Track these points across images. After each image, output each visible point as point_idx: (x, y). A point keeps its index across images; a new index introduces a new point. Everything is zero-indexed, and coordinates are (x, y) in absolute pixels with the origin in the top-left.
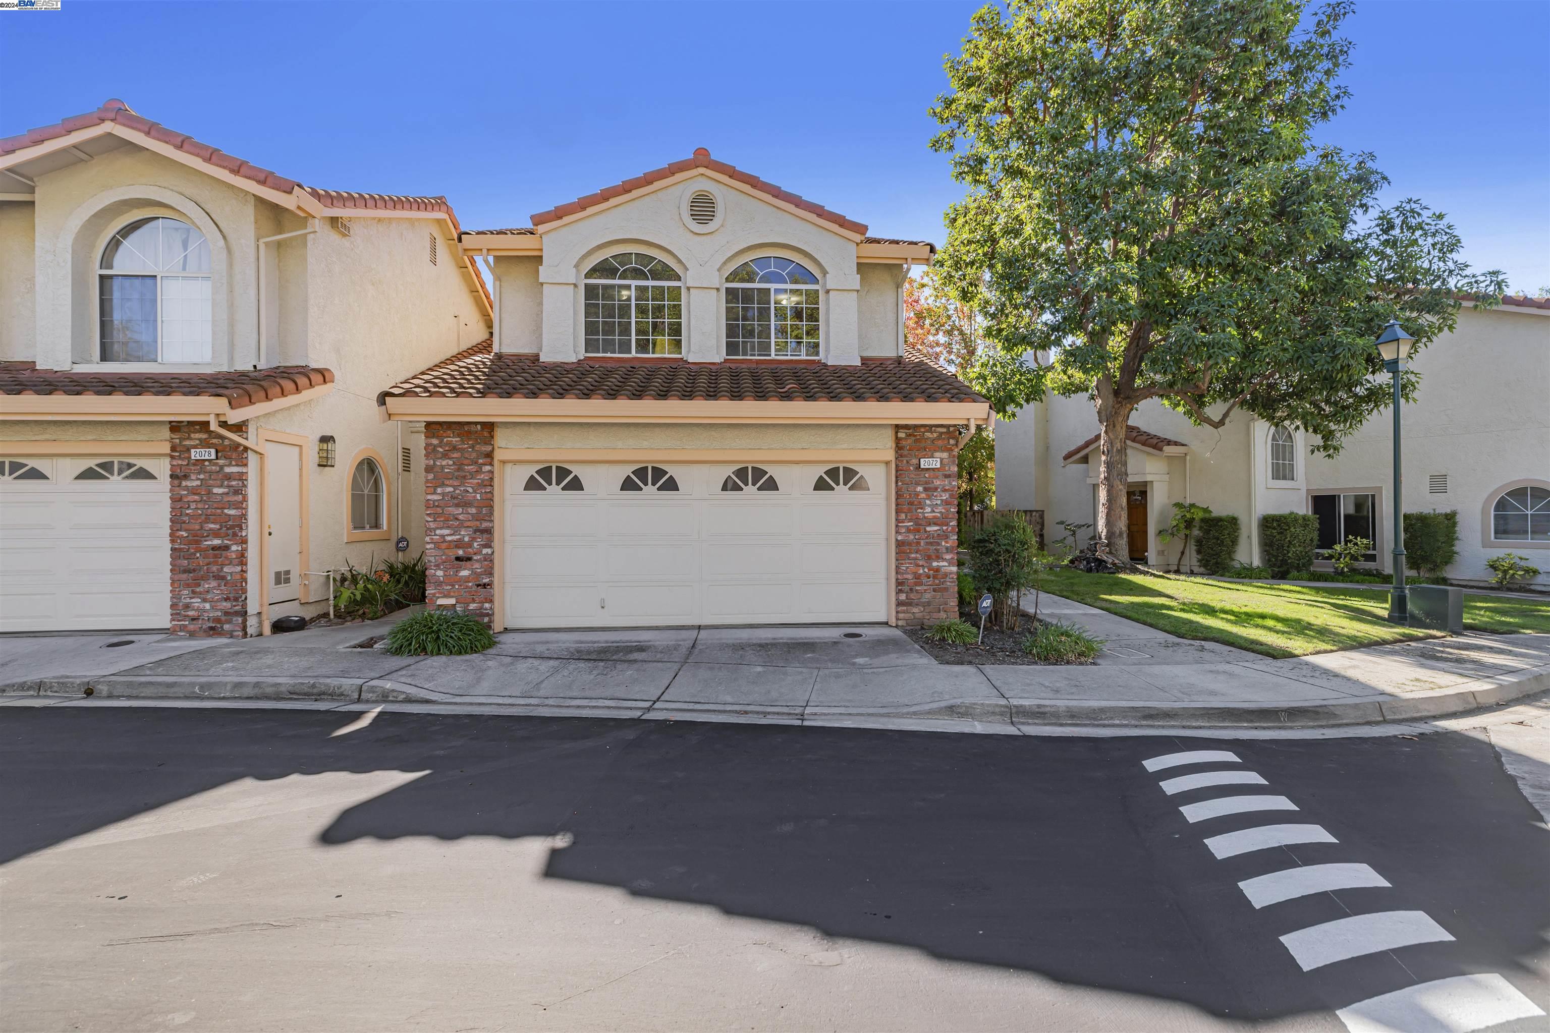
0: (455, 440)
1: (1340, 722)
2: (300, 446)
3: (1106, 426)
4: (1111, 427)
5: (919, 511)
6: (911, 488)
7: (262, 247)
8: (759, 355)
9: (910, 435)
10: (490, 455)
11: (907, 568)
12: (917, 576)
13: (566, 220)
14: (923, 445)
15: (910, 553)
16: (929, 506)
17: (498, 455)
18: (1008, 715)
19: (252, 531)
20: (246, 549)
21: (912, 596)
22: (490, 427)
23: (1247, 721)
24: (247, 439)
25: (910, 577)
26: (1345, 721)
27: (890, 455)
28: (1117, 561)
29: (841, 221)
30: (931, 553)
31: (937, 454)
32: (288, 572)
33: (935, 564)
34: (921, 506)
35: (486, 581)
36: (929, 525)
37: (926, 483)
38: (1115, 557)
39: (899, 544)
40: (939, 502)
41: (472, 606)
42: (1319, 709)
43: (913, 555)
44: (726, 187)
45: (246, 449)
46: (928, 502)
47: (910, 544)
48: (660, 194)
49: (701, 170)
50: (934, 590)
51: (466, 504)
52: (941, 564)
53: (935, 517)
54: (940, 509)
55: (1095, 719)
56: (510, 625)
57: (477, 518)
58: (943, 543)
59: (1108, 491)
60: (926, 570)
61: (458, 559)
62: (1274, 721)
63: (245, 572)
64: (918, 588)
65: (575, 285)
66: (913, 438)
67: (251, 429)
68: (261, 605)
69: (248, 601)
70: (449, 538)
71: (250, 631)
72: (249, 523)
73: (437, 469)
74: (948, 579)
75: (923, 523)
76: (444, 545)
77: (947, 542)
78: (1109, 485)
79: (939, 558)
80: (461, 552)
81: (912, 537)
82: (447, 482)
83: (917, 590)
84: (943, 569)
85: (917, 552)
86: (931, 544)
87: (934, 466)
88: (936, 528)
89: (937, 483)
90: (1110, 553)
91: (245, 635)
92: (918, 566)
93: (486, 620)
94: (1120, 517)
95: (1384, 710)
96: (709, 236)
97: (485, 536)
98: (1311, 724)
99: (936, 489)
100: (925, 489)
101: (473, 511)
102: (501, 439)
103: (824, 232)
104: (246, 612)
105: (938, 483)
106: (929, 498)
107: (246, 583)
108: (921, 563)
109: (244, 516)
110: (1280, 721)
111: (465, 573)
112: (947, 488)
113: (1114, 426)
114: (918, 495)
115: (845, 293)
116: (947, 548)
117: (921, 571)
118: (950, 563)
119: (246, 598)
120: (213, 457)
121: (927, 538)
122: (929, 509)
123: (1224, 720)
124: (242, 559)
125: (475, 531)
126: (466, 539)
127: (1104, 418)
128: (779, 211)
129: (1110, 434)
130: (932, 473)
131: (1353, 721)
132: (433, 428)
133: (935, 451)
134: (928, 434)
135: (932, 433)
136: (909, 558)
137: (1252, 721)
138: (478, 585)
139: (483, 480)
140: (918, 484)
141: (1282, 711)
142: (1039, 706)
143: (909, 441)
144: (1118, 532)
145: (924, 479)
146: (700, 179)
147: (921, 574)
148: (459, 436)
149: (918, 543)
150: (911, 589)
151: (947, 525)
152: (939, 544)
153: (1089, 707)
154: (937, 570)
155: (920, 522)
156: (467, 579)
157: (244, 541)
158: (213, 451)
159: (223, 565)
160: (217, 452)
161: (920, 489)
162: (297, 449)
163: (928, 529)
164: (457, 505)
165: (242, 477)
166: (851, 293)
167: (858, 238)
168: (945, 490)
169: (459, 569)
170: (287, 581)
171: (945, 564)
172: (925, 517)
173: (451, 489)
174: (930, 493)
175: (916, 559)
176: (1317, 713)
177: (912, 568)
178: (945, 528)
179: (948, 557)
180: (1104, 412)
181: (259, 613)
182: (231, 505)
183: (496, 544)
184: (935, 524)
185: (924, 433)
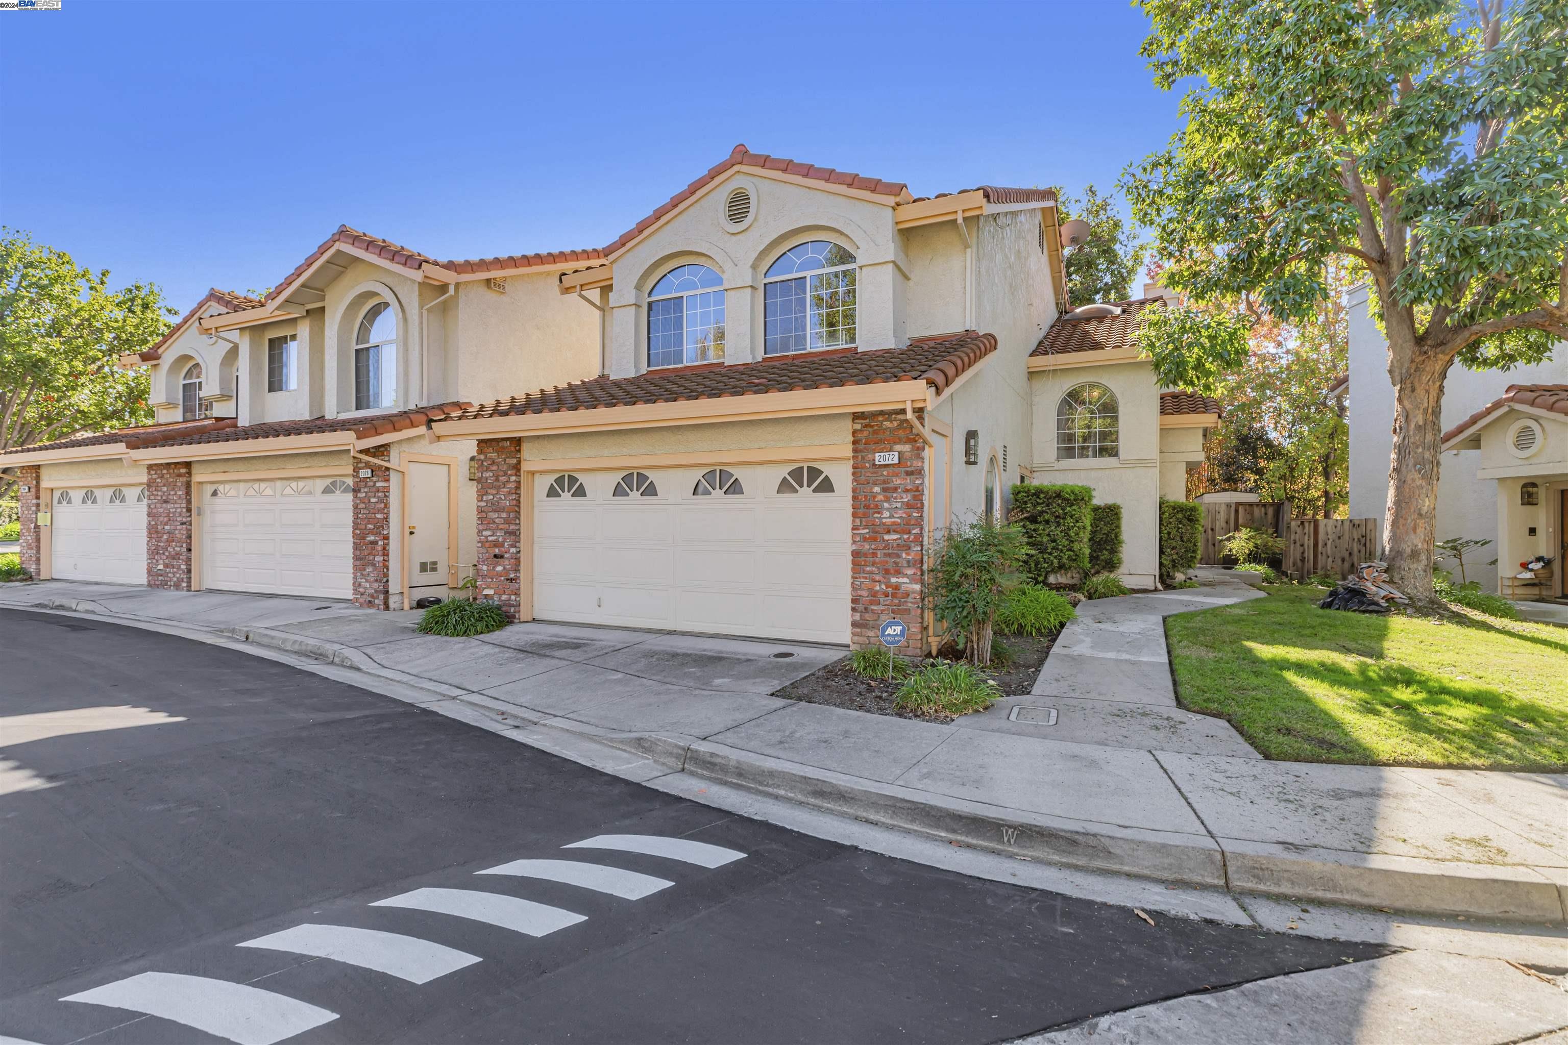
0: (494, 455)
1: (1116, 867)
2: (449, 465)
3: (1400, 391)
4: (1408, 391)
5: (876, 515)
6: (867, 489)
7: (425, 313)
8: (796, 350)
9: (866, 426)
10: (517, 468)
11: (862, 583)
12: (874, 594)
13: (629, 245)
14: (881, 436)
15: (866, 565)
16: (888, 509)
17: (525, 467)
18: (682, 760)
19: (394, 529)
20: (388, 544)
21: (867, 616)
22: (517, 442)
23: (947, 830)
24: (389, 461)
25: (865, 593)
26: (1126, 868)
27: (848, 451)
28: (1397, 594)
29: (874, 186)
30: (890, 566)
31: (898, 447)
32: (435, 563)
33: (894, 580)
34: (878, 509)
35: (512, 576)
36: (888, 532)
37: (884, 482)
38: (1398, 588)
39: (855, 554)
40: (899, 505)
41: (504, 597)
42: (1080, 838)
43: (868, 569)
44: (760, 179)
45: (387, 469)
46: (886, 505)
47: (865, 555)
48: (702, 202)
49: (736, 168)
50: (893, 612)
51: (502, 510)
52: (901, 580)
53: (894, 524)
54: (900, 513)
55: (761, 783)
56: (537, 617)
57: (507, 521)
58: (904, 556)
59: (1398, 488)
60: (883, 587)
61: (495, 556)
62: (990, 839)
63: (388, 561)
64: (873, 607)
65: (637, 306)
66: (871, 430)
67: (394, 452)
68: (403, 587)
69: (390, 583)
70: (490, 539)
71: (392, 605)
72: (391, 525)
73: (483, 480)
74: (910, 599)
75: (880, 529)
76: (487, 545)
77: (908, 554)
78: (1399, 480)
79: (898, 573)
80: (497, 551)
81: (867, 547)
82: (489, 491)
83: (872, 610)
84: (903, 587)
85: (873, 565)
86: (889, 555)
87: (890, 462)
88: (895, 536)
89: (897, 481)
90: (1391, 582)
91: (387, 607)
92: (874, 581)
93: (512, 610)
94: (1414, 530)
95: (1231, 870)
96: (743, 234)
97: (513, 537)
98: (1056, 858)
99: (895, 489)
100: (885, 490)
101: (504, 515)
102: (527, 451)
103: (857, 202)
104: (388, 592)
105: (899, 482)
106: (888, 500)
107: (388, 570)
108: (877, 578)
109: (386, 519)
110: (1000, 840)
111: (499, 568)
112: (909, 487)
113: (1413, 390)
114: (875, 497)
115: (879, 267)
116: (908, 562)
117: (878, 588)
118: (913, 580)
119: (387, 581)
120: (370, 475)
121: (884, 548)
122: (886, 514)
123: (913, 821)
124: (385, 552)
125: (506, 533)
126: (500, 540)
127: (1398, 378)
128: (812, 192)
129: (1406, 403)
130: (891, 470)
131: (1146, 872)
132: (483, 444)
133: (895, 443)
134: (887, 424)
135: (891, 421)
136: (864, 572)
137: (954, 831)
138: (508, 580)
139: (511, 489)
140: (875, 484)
141: (1010, 827)
142: (712, 755)
143: (865, 434)
144: (1408, 550)
145: (882, 478)
146: (737, 177)
147: (878, 591)
148: (496, 452)
149: (874, 554)
150: (866, 609)
151: (909, 533)
152: (899, 556)
153: (759, 766)
154: (897, 587)
155: (877, 529)
156: (500, 574)
157: (386, 538)
158: (370, 471)
159: (375, 555)
160: (372, 471)
161: (877, 489)
162: (446, 468)
163: (886, 537)
164: (495, 511)
165: (386, 490)
166: (884, 266)
167: (891, 200)
168: (907, 491)
169: (497, 564)
170: (434, 569)
171: (906, 580)
172: (884, 524)
173: (491, 497)
174: (889, 495)
175: (871, 573)
176: (1074, 843)
177: (867, 582)
178: (906, 537)
179: (910, 572)
180: (1397, 371)
181: (402, 593)
182: (380, 511)
183: (522, 545)
184: (895, 531)
185: (882, 422)
